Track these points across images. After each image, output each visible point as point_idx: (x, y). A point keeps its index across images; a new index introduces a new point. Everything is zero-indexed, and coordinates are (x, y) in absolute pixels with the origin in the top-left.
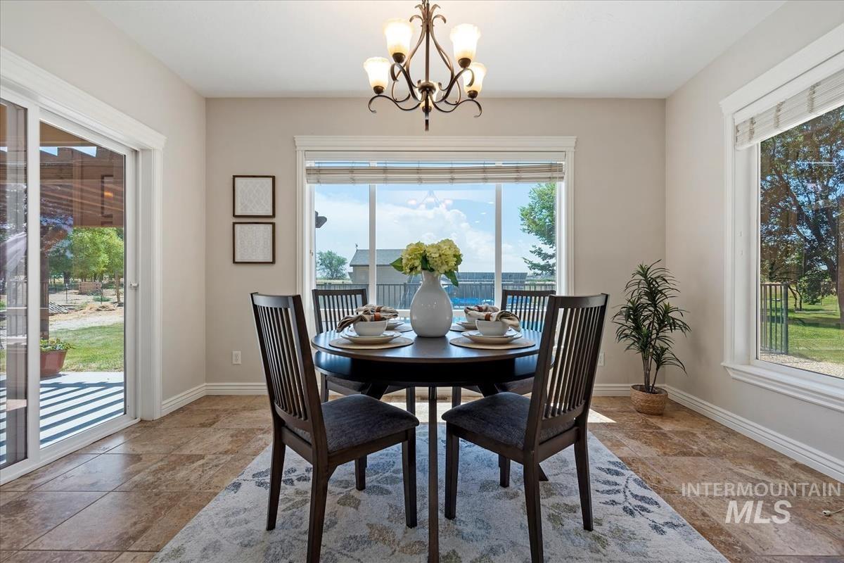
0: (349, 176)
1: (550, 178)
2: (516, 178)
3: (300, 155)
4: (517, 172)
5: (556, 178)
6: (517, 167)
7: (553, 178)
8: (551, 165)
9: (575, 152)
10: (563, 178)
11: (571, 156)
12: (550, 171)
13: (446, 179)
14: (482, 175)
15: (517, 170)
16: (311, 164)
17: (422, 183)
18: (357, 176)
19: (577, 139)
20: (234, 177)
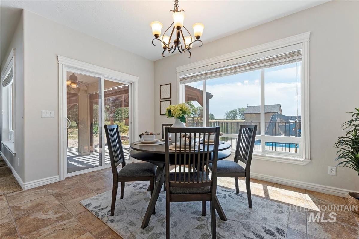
0: (193, 79)
1: (292, 60)
2: (270, 65)
3: (178, 74)
4: (270, 61)
5: (296, 59)
6: (270, 59)
7: (294, 60)
8: (292, 53)
9: (309, 41)
10: (301, 58)
11: (306, 45)
12: (292, 56)
13: (232, 73)
14: (250, 67)
15: (270, 60)
16: (182, 77)
17: (221, 76)
18: (196, 78)
19: (310, 33)
20: (160, 86)
